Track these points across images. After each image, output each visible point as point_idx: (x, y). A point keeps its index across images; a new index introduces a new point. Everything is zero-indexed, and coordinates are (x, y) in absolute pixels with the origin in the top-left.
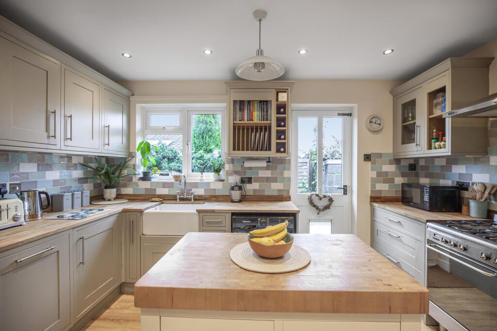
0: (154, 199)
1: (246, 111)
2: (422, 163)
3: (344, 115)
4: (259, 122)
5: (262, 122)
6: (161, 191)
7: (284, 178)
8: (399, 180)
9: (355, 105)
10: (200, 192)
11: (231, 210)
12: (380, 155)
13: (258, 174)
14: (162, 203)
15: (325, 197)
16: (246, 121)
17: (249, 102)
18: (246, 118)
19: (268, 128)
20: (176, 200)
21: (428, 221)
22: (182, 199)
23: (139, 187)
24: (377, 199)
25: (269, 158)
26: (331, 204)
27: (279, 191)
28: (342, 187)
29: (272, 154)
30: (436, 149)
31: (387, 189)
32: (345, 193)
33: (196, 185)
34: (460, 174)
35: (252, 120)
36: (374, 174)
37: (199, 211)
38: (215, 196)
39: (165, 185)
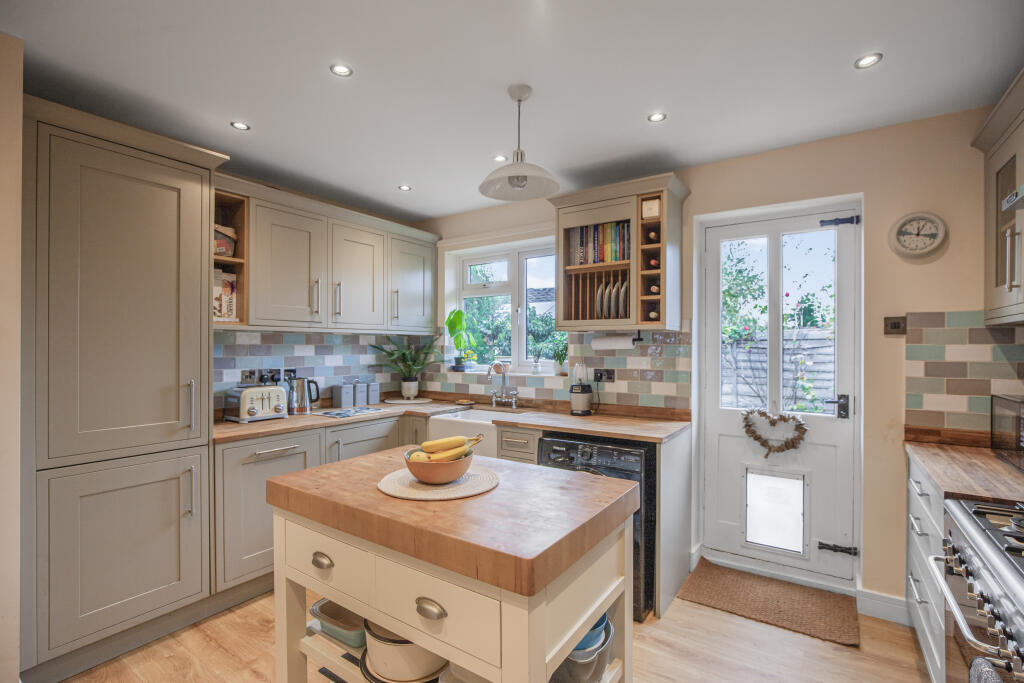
0: (461, 401)
1: (591, 245)
3: (837, 222)
4: (614, 262)
5: (622, 262)
6: (476, 389)
7: (678, 372)
9: (860, 195)
10: (528, 393)
11: (542, 426)
12: (937, 319)
13: (626, 364)
14: (471, 408)
15: (783, 419)
16: (590, 264)
17: (596, 227)
18: (591, 259)
19: (624, 274)
20: (491, 404)
22: (499, 404)
23: (449, 382)
24: (925, 435)
25: (639, 331)
26: (800, 438)
27: (667, 398)
28: (836, 400)
29: (634, 322)
31: (962, 408)
32: (843, 415)
33: (522, 381)
35: (603, 261)
36: (918, 369)
37: (497, 423)
38: (551, 403)
39: (481, 379)
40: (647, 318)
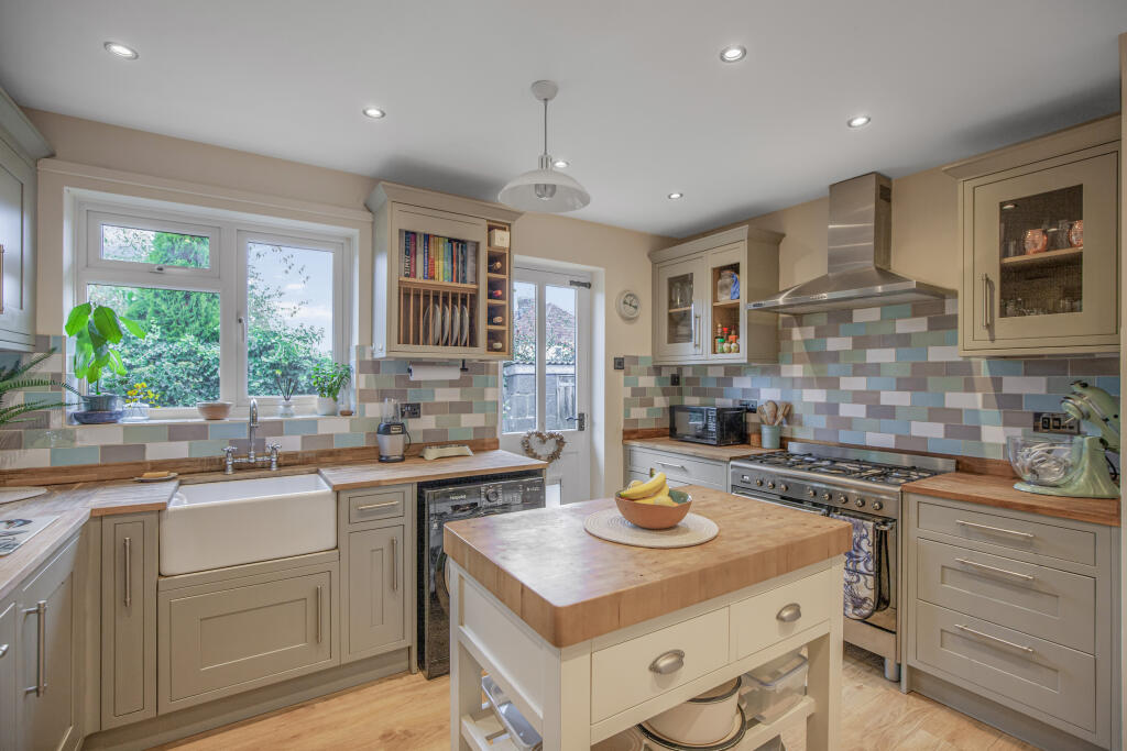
0: (147, 475)
1: (420, 257)
2: (688, 373)
3: (579, 284)
4: (446, 283)
5: (454, 284)
7: (485, 402)
8: (661, 402)
9: (602, 269)
10: (291, 444)
11: (417, 478)
12: (635, 360)
13: (434, 396)
14: (181, 484)
15: (552, 436)
16: (419, 279)
17: (427, 237)
18: (420, 273)
19: (469, 300)
20: (224, 470)
21: (731, 459)
23: (79, 444)
24: (632, 434)
25: (464, 361)
26: (559, 450)
27: (476, 429)
28: (577, 417)
29: (478, 353)
30: (723, 352)
31: (645, 416)
32: (581, 428)
33: (277, 428)
34: (744, 390)
35: (433, 278)
36: (627, 392)
37: (338, 491)
38: (331, 453)
39: (176, 432)
40: (491, 348)
